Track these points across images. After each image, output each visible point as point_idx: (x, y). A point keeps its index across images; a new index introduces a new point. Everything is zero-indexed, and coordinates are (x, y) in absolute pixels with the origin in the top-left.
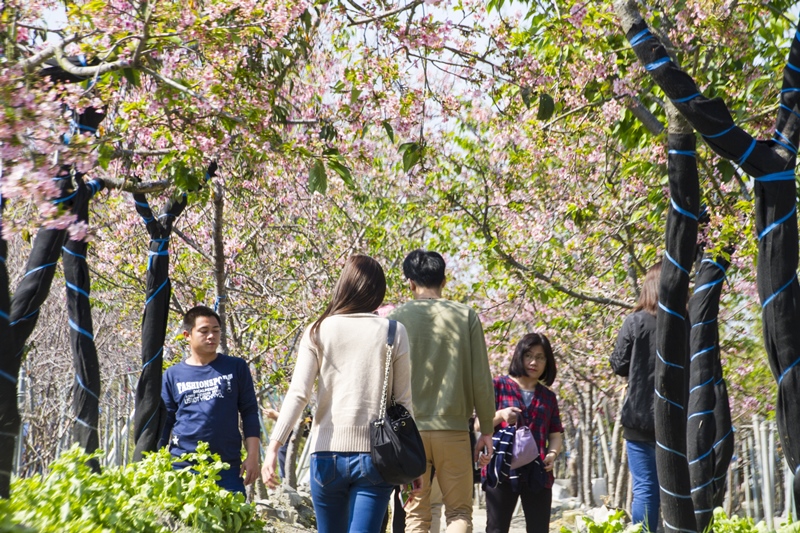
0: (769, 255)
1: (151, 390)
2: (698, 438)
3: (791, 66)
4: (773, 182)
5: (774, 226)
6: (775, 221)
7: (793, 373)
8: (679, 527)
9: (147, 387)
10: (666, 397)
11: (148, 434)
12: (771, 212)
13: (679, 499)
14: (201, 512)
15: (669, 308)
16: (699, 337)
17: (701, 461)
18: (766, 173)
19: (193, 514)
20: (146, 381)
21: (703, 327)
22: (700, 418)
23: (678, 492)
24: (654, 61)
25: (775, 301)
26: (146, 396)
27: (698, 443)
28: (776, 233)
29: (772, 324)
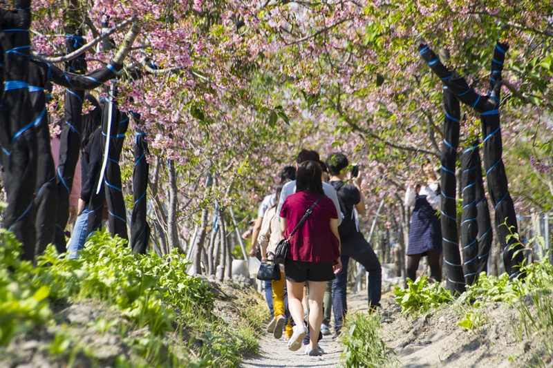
0: (488, 149)
1: (140, 217)
2: (468, 234)
3: (495, 61)
4: (488, 115)
5: (490, 135)
6: (491, 133)
7: (502, 204)
8: (456, 281)
9: (138, 215)
10: (447, 214)
11: (140, 244)
12: (488, 129)
13: (455, 267)
14: (188, 287)
15: (447, 168)
16: (467, 178)
17: (470, 246)
18: (485, 111)
19: (184, 289)
20: (137, 211)
21: (469, 172)
22: (468, 223)
23: (454, 263)
24: (432, 61)
25: (492, 170)
26: (137, 220)
27: (468, 236)
28: (491, 139)
29: (491, 181)
